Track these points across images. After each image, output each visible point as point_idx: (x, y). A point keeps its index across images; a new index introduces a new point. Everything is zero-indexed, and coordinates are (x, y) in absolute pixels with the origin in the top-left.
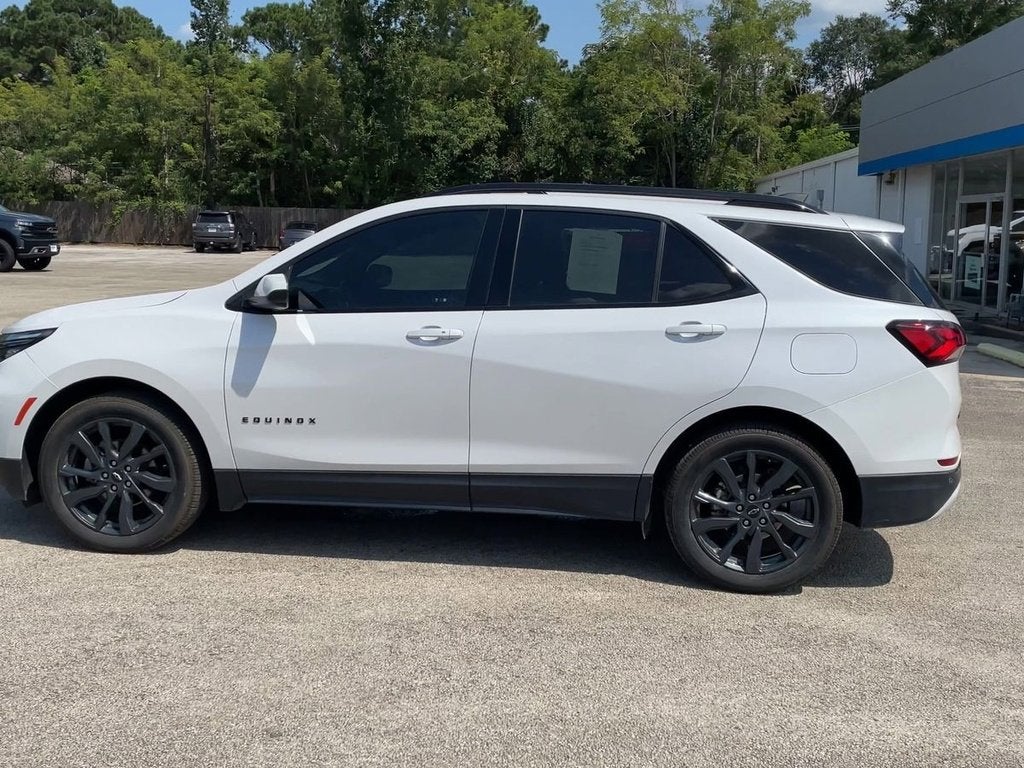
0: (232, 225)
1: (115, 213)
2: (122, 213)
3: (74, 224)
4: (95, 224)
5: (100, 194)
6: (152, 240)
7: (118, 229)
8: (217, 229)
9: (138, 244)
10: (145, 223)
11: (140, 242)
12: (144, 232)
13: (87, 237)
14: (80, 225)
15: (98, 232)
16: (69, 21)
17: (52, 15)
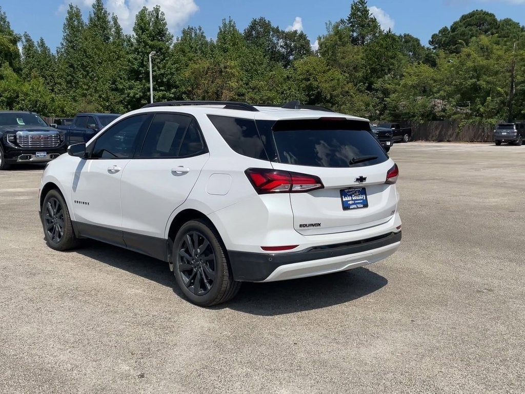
0: (516, 130)
1: (460, 126)
2: (463, 126)
3: (440, 132)
4: (450, 132)
5: (452, 117)
6: (478, 139)
7: (461, 133)
8: (507, 132)
9: (471, 142)
10: (475, 130)
11: (472, 141)
12: (474, 135)
13: (446, 138)
14: (443, 133)
15: (451, 136)
16: (471, 30)
17: (463, 29)
